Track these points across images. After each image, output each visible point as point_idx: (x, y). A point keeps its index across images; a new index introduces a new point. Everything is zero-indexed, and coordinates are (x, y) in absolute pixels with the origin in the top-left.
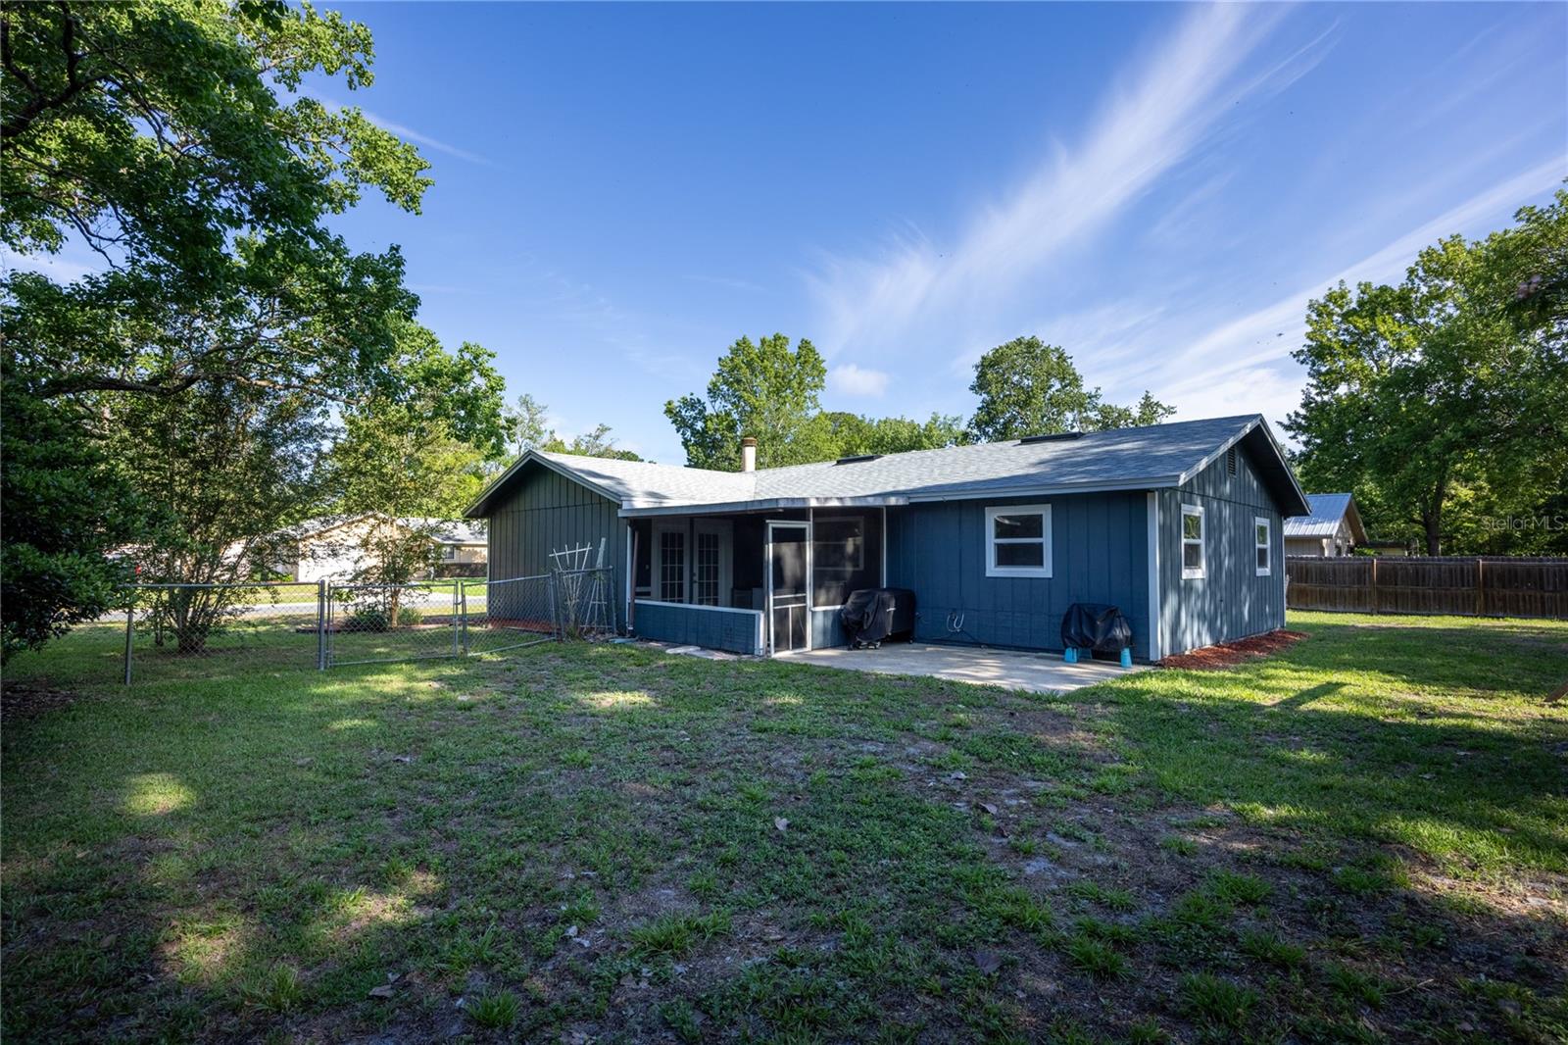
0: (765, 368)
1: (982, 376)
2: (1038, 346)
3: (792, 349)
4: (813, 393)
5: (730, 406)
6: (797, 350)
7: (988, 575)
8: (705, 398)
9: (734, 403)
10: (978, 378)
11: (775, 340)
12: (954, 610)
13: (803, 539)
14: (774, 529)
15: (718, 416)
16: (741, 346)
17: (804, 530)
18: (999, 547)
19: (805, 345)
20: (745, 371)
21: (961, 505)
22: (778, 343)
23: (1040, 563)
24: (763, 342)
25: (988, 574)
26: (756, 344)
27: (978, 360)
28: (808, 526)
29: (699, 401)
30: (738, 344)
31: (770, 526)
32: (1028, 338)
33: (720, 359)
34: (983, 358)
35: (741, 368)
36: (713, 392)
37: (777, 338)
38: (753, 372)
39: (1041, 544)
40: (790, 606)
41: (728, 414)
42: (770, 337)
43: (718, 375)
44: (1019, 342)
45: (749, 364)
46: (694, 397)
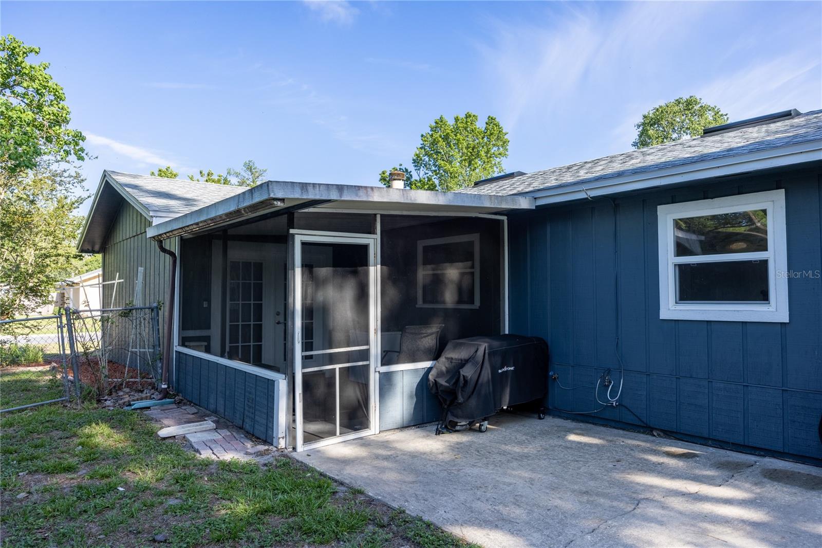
0: (458, 140)
1: (644, 133)
2: (696, 103)
3: (481, 125)
4: (498, 160)
5: (430, 173)
6: (485, 125)
7: (662, 317)
8: (411, 168)
9: (435, 171)
10: (640, 136)
11: (466, 118)
12: (609, 371)
13: (365, 262)
14: (304, 244)
15: (420, 181)
16: (439, 124)
17: (364, 248)
18: (683, 270)
19: (491, 121)
20: (442, 143)
21: (616, 203)
22: (469, 120)
23: (763, 296)
24: (457, 119)
25: (664, 314)
26: (451, 122)
27: (640, 120)
28: (373, 242)
29: (407, 170)
30: (436, 123)
31: (298, 240)
32: (685, 97)
33: (422, 136)
34: (645, 117)
35: (439, 141)
36: (417, 162)
37: (468, 116)
38: (449, 144)
39: (765, 263)
40: (337, 367)
41: (429, 180)
42: (462, 116)
43: (421, 148)
44: (678, 102)
45: (446, 138)
46: (403, 167)
